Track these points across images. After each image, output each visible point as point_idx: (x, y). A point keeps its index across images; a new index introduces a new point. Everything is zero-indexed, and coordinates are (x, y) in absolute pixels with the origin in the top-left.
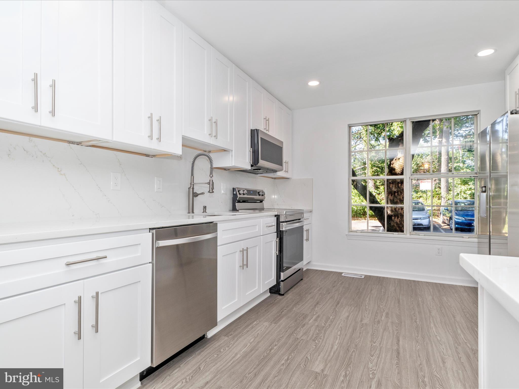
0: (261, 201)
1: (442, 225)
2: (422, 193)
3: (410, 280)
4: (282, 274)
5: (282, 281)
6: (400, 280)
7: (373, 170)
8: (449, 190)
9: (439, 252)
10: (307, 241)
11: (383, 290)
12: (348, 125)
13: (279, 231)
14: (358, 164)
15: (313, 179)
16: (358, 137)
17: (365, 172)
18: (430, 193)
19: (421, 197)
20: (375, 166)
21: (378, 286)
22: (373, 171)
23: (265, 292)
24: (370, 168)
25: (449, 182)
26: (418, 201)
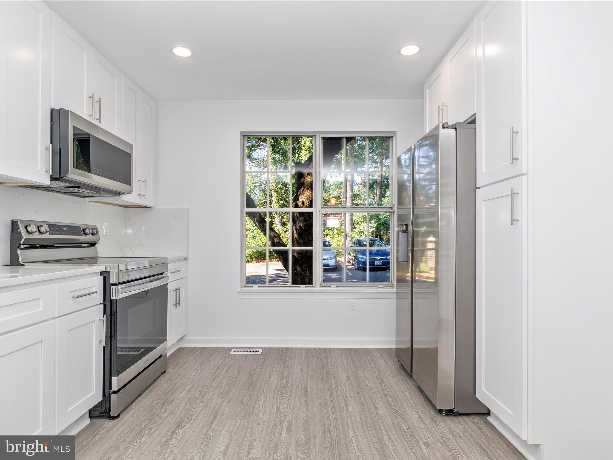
0: (92, 245)
1: (347, 264)
2: (329, 231)
3: (320, 348)
4: (114, 379)
5: (115, 392)
6: (308, 350)
7: (280, 204)
8: (353, 228)
9: (352, 308)
10: (176, 307)
11: (285, 373)
12: (241, 132)
13: (109, 300)
14: (264, 197)
15: (188, 209)
16: (264, 165)
17: (271, 205)
18: (336, 230)
19: (327, 235)
20: (281, 200)
21: (279, 366)
22: (279, 206)
23: (82, 418)
24: (277, 202)
25: (354, 219)
26: (325, 239)
